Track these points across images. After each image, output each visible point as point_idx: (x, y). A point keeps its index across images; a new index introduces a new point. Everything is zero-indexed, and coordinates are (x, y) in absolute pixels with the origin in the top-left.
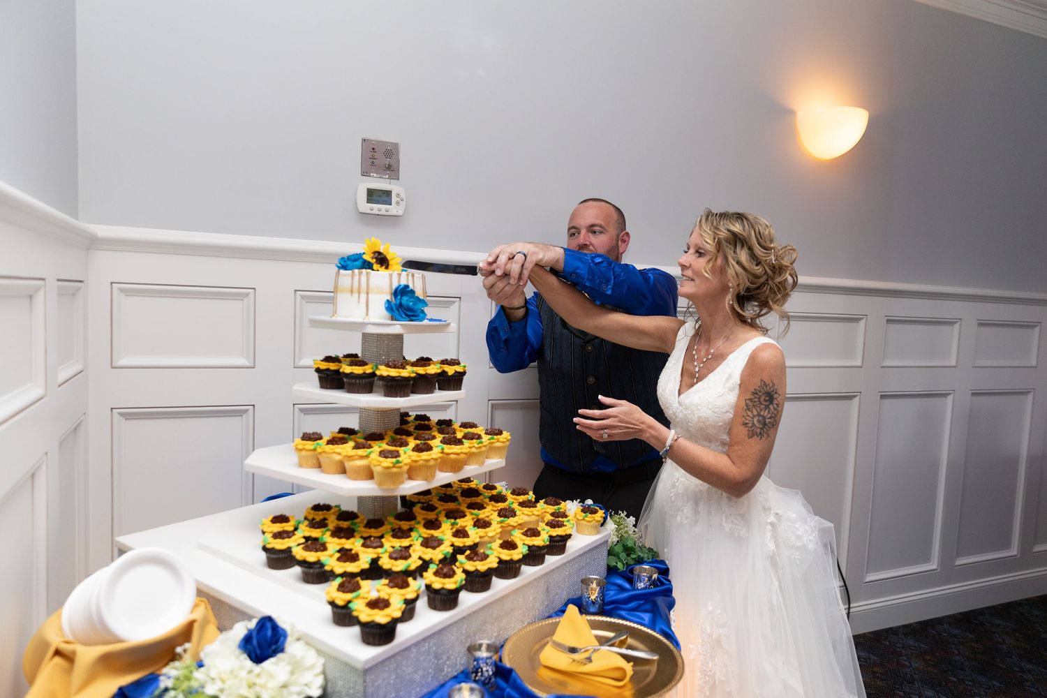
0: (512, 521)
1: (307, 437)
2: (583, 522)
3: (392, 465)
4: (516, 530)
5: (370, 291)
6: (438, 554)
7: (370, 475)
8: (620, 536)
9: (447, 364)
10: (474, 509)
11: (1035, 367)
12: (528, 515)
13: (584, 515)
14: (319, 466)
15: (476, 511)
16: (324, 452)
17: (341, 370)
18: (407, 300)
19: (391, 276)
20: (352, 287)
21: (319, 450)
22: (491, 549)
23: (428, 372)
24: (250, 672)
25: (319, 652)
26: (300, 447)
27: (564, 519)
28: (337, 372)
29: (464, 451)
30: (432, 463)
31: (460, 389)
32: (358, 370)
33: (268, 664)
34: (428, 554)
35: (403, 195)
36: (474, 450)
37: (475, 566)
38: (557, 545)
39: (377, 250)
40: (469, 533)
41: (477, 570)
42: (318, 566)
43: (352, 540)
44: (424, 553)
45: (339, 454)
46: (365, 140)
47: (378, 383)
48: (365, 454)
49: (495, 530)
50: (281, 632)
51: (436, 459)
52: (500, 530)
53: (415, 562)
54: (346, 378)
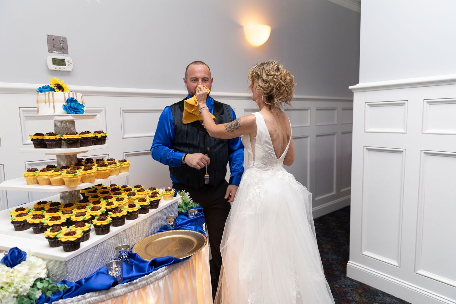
0: (133, 197)
1: (29, 170)
2: (166, 195)
3: (73, 176)
4: (136, 200)
5: (55, 101)
6: (99, 212)
7: (63, 183)
8: (183, 200)
9: (97, 133)
10: (117, 195)
11: (336, 124)
12: (141, 195)
13: (166, 192)
14: (38, 183)
15: (118, 196)
16: (39, 175)
17: (44, 138)
18: (73, 105)
19: (64, 94)
20: (45, 100)
21: (36, 175)
22: (124, 208)
23: (88, 136)
24: (7, 271)
25: (44, 259)
26: (26, 175)
27: (157, 194)
28: (42, 140)
29: (107, 169)
30: (92, 174)
31: (105, 144)
32: (52, 138)
33: (16, 267)
34: (94, 213)
35: (71, 61)
36: (113, 169)
37: (117, 215)
38: (154, 204)
39: (57, 83)
40: (114, 203)
41: (117, 216)
42: (40, 225)
43: (57, 213)
44: (92, 213)
45: (47, 175)
46: (48, 35)
47: (63, 142)
48: (59, 174)
49: (126, 201)
50: (23, 253)
51: (94, 173)
52: (128, 201)
53: (88, 216)
54: (47, 142)
